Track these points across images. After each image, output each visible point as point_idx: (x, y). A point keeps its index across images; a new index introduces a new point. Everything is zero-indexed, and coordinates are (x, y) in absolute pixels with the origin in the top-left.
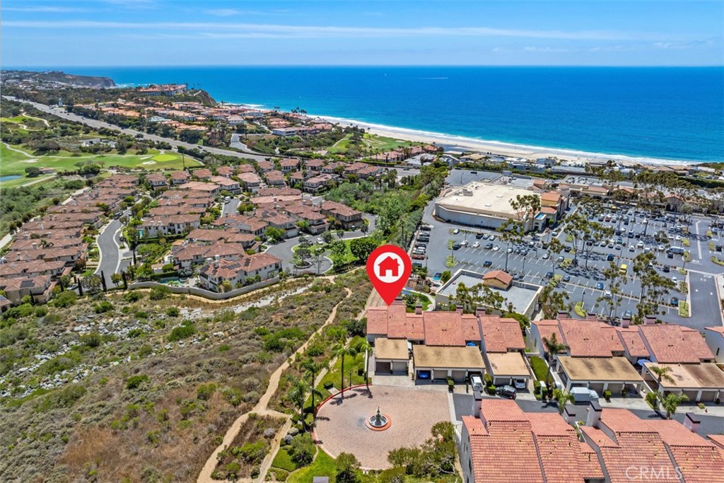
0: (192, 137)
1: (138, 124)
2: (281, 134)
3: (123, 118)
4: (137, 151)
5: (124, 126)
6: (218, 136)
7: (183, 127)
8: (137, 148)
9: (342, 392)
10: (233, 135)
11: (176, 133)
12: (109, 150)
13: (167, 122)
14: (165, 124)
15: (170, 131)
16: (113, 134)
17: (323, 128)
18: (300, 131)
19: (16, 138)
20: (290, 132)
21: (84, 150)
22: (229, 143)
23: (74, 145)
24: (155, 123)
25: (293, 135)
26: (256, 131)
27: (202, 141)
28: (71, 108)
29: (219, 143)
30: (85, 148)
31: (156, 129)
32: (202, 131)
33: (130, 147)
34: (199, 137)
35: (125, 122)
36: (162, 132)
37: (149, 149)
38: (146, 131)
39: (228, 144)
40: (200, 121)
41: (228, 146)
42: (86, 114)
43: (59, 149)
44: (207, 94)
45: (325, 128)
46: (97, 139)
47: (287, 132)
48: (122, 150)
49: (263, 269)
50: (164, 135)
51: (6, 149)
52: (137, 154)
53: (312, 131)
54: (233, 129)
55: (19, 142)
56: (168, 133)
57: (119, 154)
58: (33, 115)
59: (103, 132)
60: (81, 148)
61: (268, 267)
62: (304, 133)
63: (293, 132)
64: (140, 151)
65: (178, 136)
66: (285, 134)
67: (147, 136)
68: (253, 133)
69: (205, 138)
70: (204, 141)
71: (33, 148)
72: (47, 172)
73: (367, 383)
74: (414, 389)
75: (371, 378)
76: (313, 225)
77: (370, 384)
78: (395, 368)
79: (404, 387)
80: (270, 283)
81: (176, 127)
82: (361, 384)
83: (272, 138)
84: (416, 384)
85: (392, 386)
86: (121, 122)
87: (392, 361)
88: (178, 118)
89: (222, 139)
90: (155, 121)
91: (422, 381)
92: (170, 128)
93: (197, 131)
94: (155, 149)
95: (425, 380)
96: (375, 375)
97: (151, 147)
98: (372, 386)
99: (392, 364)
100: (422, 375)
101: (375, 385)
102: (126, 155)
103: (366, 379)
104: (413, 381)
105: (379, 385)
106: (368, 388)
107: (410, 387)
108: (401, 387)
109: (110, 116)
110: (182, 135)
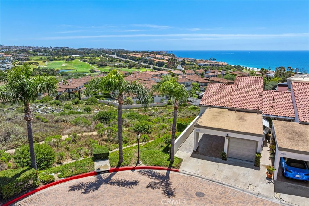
0: (160, 64)
1: (141, 60)
2: (201, 65)
3: (136, 57)
4: (136, 68)
5: (136, 61)
6: (172, 64)
7: (158, 60)
8: (136, 67)
9: (115, 171)
10: (179, 65)
12: (125, 67)
13: (151, 58)
14: (151, 60)
15: (152, 62)
16: (128, 62)
17: (223, 64)
18: (211, 64)
19: (94, 62)
20: (206, 64)
21: (115, 66)
22: (177, 67)
23: (112, 65)
24: (147, 59)
25: (208, 66)
26: (190, 64)
27: (164, 66)
28: (118, 55)
29: (172, 67)
30: (116, 65)
31: (147, 61)
32: (166, 62)
33: (133, 66)
34: (164, 64)
35: (136, 59)
36: (149, 63)
37: (141, 68)
38: (143, 62)
39: (175, 67)
40: (166, 59)
41: (175, 68)
42: (123, 57)
43: (106, 65)
44: (175, 55)
45: (224, 64)
46: (122, 63)
47: (204, 64)
48: (130, 67)
50: (150, 64)
51: (89, 66)
52: (136, 69)
53: (217, 64)
54: (180, 63)
55: (94, 63)
56: (151, 63)
57: (129, 68)
58: (104, 57)
59: (126, 62)
60: (114, 65)
62: (213, 65)
63: (207, 64)
64: (137, 68)
65: (155, 64)
66: (203, 65)
67: (142, 63)
68: (188, 65)
69: (166, 64)
70: (165, 66)
71: (98, 65)
72: (97, 72)
73: (170, 166)
74: (271, 200)
75: (181, 160)
76: (202, 86)
77: (174, 169)
78: (232, 150)
79: (244, 190)
80: (160, 105)
81: (155, 61)
82: (158, 166)
83: (197, 66)
84: (276, 190)
85: (217, 181)
86: (134, 59)
87: (228, 134)
88: (157, 58)
89: (173, 65)
90: (147, 58)
91: (292, 186)
92: (152, 61)
93: (163, 62)
94: (144, 68)
95: (300, 186)
96: (192, 156)
97: (142, 67)
98: (177, 173)
99: (226, 141)
100: (292, 171)
101: (185, 174)
102: (131, 69)
103: (171, 159)
104: (270, 183)
105: (192, 175)
106: (168, 174)
107: (262, 193)
108: (239, 189)
109: (131, 57)
110: (157, 64)
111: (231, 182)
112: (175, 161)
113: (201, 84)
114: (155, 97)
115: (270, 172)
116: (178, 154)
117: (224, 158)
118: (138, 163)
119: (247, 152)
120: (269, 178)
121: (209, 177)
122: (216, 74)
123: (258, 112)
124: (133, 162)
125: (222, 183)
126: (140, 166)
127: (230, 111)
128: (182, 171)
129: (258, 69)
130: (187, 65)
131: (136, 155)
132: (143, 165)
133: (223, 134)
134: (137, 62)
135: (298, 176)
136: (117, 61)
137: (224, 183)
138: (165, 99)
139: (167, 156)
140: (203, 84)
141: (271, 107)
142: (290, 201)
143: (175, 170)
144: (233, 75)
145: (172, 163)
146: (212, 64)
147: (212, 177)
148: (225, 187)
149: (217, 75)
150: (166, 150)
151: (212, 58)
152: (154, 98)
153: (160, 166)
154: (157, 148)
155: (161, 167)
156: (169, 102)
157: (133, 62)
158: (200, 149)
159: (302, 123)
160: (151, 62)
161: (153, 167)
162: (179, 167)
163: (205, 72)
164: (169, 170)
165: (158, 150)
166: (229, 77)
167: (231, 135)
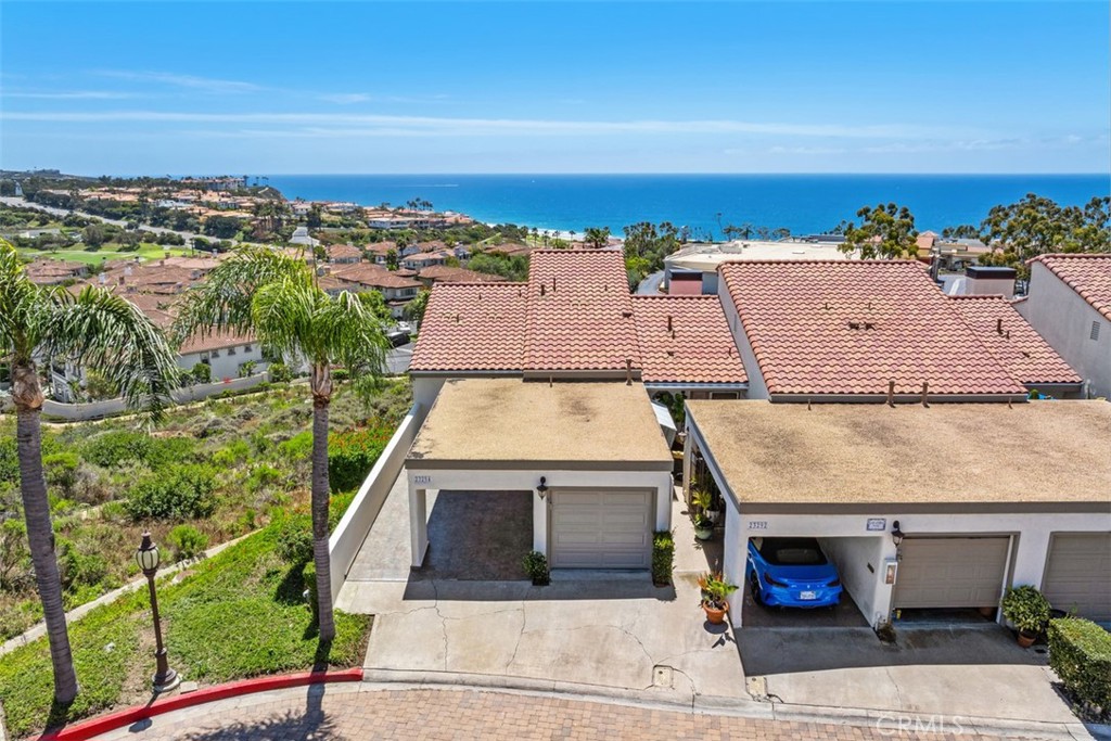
0: (225, 229)
1: (138, 213)
2: (383, 225)
3: (114, 204)
4: (121, 246)
5: (117, 217)
6: (269, 225)
7: (212, 213)
8: (120, 241)
10: (299, 228)
11: (198, 223)
12: (69, 244)
13: (185, 207)
14: (182, 211)
15: (190, 220)
16: (81, 223)
17: (457, 221)
18: (416, 222)
20: (398, 223)
21: (22, 244)
22: (290, 235)
23: (5, 236)
24: (165, 209)
25: (405, 228)
26: (342, 224)
27: (241, 234)
28: (32, 196)
29: (270, 237)
30: (25, 239)
31: (167, 218)
32: (245, 218)
33: (108, 239)
34: (238, 228)
35: (115, 210)
36: (175, 223)
37: (143, 245)
38: (149, 222)
39: (286, 238)
40: (246, 208)
41: (286, 241)
42: (55, 202)
44: (278, 192)
45: (460, 221)
46: (54, 230)
47: (392, 223)
48: (93, 244)
49: (223, 354)
50: (178, 228)
52: (120, 250)
53: (438, 222)
54: (301, 221)
56: (186, 224)
57: (87, 250)
59: (72, 222)
60: (17, 239)
61: (240, 351)
62: (424, 225)
63: (403, 223)
64: (127, 245)
65: (202, 228)
66: (389, 226)
67: (146, 228)
68: (335, 226)
69: (246, 228)
70: (244, 233)
73: (321, 661)
74: (739, 713)
75: (365, 622)
76: (393, 300)
77: (340, 672)
78: (564, 539)
79: (640, 694)
80: (241, 388)
81: (200, 214)
82: (263, 672)
83: (367, 231)
84: (752, 668)
85: (529, 683)
86: (109, 210)
87: (543, 480)
88: (209, 205)
89: (277, 231)
90: (166, 205)
91: (793, 638)
92: (189, 216)
93: (233, 219)
94: (155, 244)
95: (817, 629)
96: (409, 595)
97: (148, 241)
98: (355, 686)
99: (540, 506)
100: (786, 581)
101: (391, 681)
102: (99, 252)
103: (320, 627)
104: (721, 642)
105: (423, 682)
106: (314, 702)
107: (705, 693)
108: (620, 697)
109: (92, 203)
110: (208, 226)
111: (586, 674)
112: (341, 632)
113: (389, 294)
114: (216, 355)
115: (714, 599)
116: (346, 599)
117: (539, 578)
118: (161, 680)
119: (619, 534)
120: (714, 625)
121: (496, 672)
122: (441, 257)
123: (629, 376)
124: (135, 679)
125: (551, 685)
126: (175, 697)
127: (531, 385)
128: (376, 674)
129: (572, 233)
130: (329, 226)
131: (149, 639)
132: (192, 687)
133: (525, 481)
134: (122, 223)
135: (807, 595)
136: (29, 219)
137: (559, 685)
138: (259, 362)
139: (302, 615)
140: (399, 293)
141: (666, 355)
142: (802, 696)
143: (344, 675)
144: (497, 255)
145: (325, 645)
146: (421, 222)
147: (510, 671)
148: (566, 704)
149: (442, 261)
150: (291, 589)
151: (418, 200)
152: (211, 361)
153: (273, 672)
154: (249, 585)
155: (279, 677)
156: (276, 372)
157: (105, 221)
158: (436, 557)
159: (778, 399)
160: (183, 222)
161: (243, 682)
162: (359, 656)
163: (401, 250)
164: (317, 680)
165: (257, 595)
166: (484, 264)
167: (557, 479)
